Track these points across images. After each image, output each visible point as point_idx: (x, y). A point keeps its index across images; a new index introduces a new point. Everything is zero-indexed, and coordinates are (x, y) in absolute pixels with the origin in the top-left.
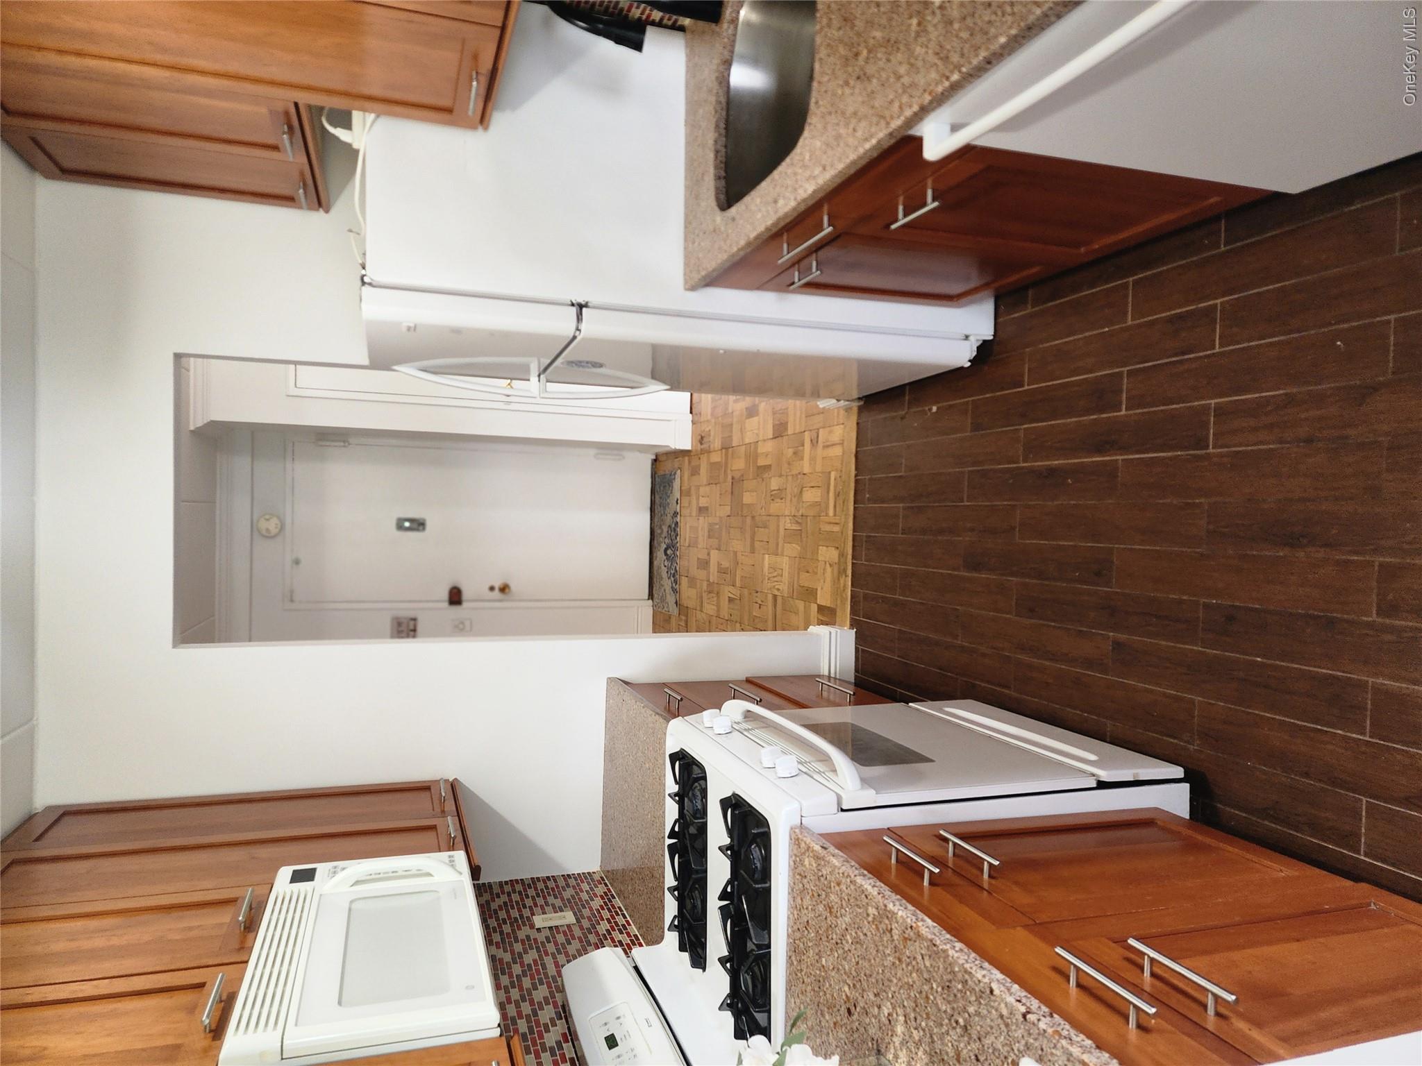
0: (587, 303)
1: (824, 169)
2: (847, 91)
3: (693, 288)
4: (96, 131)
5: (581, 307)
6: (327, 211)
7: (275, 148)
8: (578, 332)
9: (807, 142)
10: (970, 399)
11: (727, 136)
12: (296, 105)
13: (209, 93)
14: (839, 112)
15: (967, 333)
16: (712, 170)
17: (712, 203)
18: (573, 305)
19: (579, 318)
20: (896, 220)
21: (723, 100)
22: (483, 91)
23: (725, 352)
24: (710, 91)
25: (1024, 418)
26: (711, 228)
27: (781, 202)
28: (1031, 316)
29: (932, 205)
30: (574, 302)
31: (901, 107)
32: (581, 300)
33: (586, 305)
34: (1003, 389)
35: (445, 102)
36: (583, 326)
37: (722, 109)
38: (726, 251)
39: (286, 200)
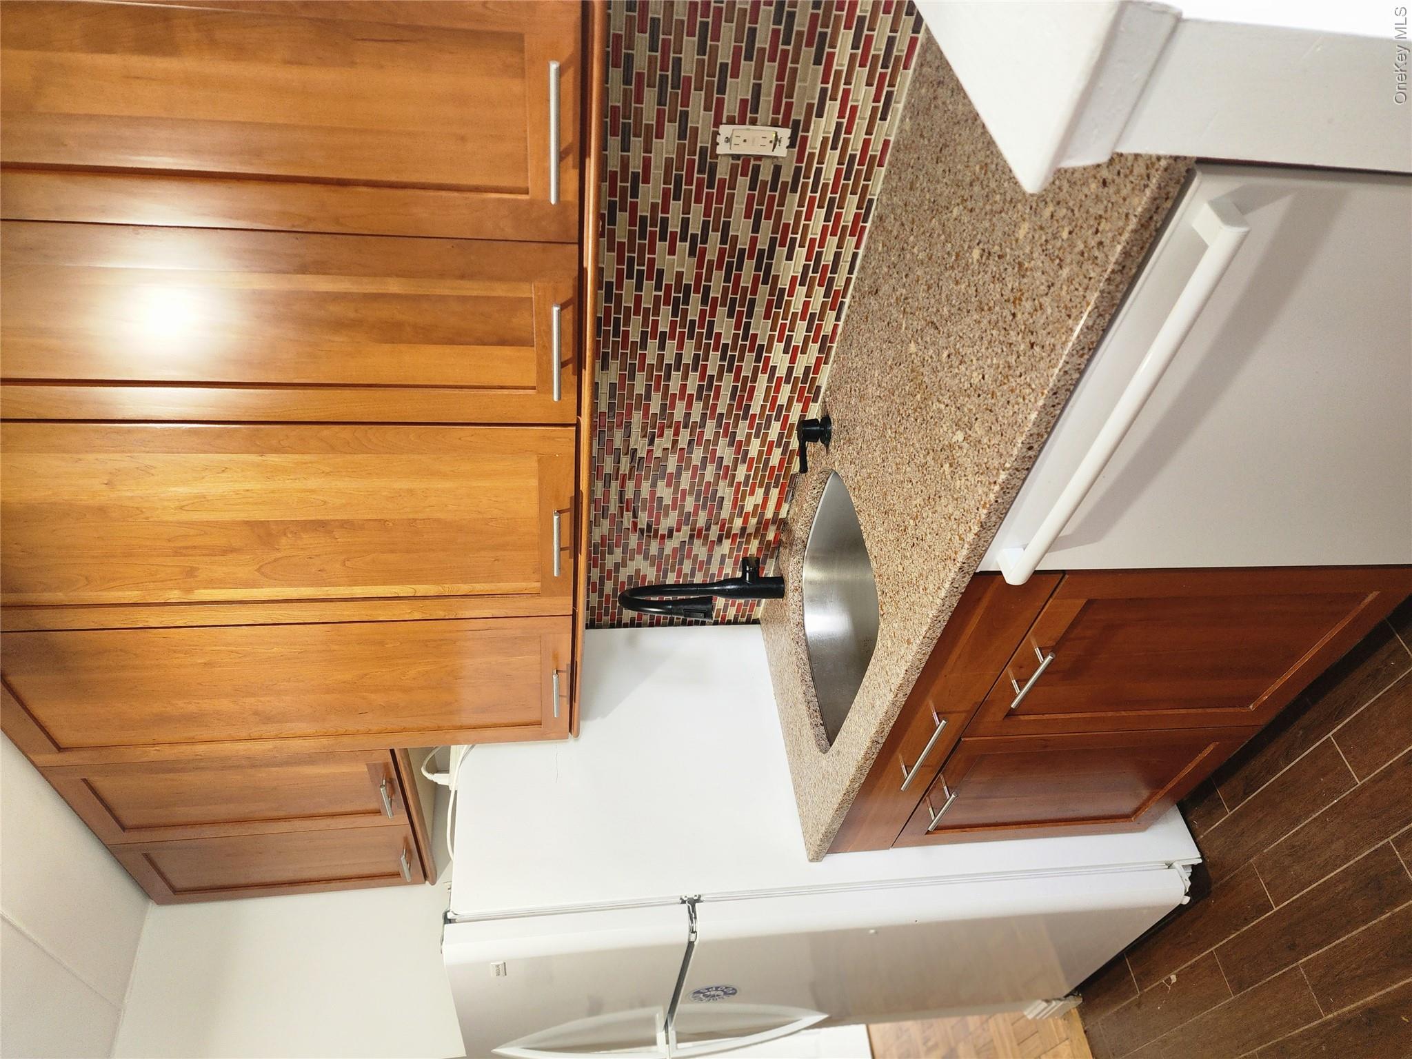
0: (700, 896)
1: (909, 642)
2: (907, 562)
3: (817, 857)
4: (208, 832)
5: (693, 903)
6: (433, 883)
7: (377, 812)
8: (693, 935)
9: (884, 632)
10: (1212, 949)
11: (815, 686)
12: (392, 751)
13: (311, 759)
14: (906, 585)
15: (1169, 859)
16: (807, 721)
17: (816, 751)
18: (684, 902)
19: (692, 915)
20: (1015, 696)
21: (804, 656)
22: (566, 691)
23: (876, 933)
24: (790, 654)
25: (1296, 950)
26: (819, 776)
27: (878, 703)
28: (1234, 820)
29: (1045, 662)
30: (685, 899)
31: (961, 539)
32: (692, 895)
33: (698, 901)
34: (1247, 921)
35: (534, 716)
36: (698, 926)
37: (805, 664)
38: (839, 791)
39: (390, 877)
